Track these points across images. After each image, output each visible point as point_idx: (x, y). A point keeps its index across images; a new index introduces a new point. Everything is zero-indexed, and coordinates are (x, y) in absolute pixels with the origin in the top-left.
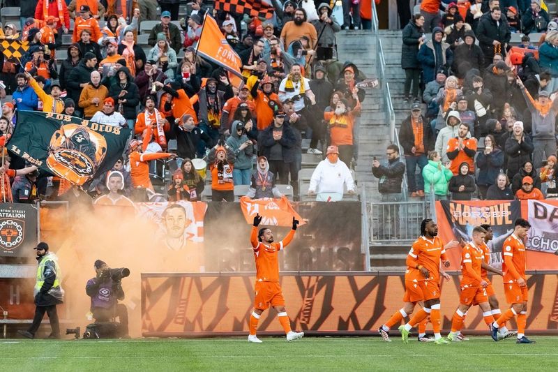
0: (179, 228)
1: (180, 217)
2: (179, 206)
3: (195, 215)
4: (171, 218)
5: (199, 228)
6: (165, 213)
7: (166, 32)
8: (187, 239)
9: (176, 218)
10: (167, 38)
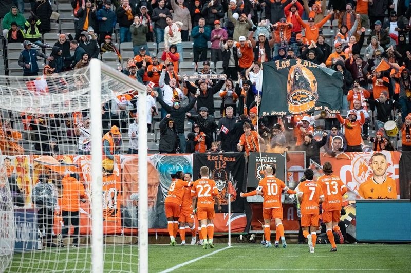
0: (382, 169)
1: (382, 162)
2: (381, 154)
3: (393, 160)
4: (376, 163)
5: (395, 169)
6: (371, 160)
7: (378, 35)
8: (388, 176)
9: (379, 162)
10: (378, 39)
